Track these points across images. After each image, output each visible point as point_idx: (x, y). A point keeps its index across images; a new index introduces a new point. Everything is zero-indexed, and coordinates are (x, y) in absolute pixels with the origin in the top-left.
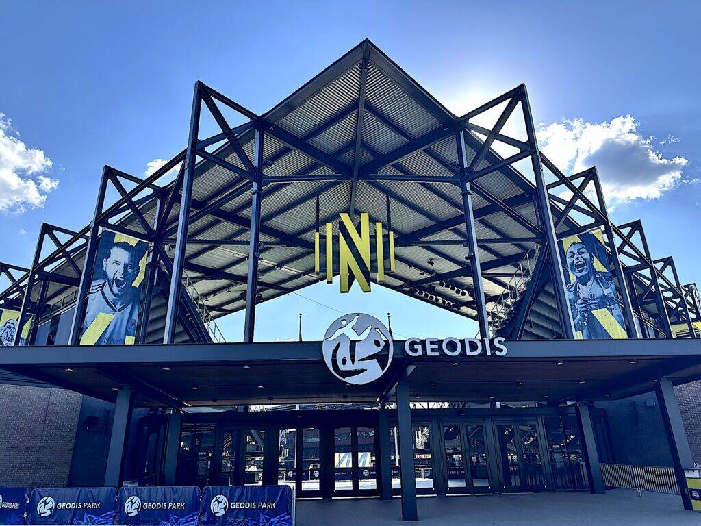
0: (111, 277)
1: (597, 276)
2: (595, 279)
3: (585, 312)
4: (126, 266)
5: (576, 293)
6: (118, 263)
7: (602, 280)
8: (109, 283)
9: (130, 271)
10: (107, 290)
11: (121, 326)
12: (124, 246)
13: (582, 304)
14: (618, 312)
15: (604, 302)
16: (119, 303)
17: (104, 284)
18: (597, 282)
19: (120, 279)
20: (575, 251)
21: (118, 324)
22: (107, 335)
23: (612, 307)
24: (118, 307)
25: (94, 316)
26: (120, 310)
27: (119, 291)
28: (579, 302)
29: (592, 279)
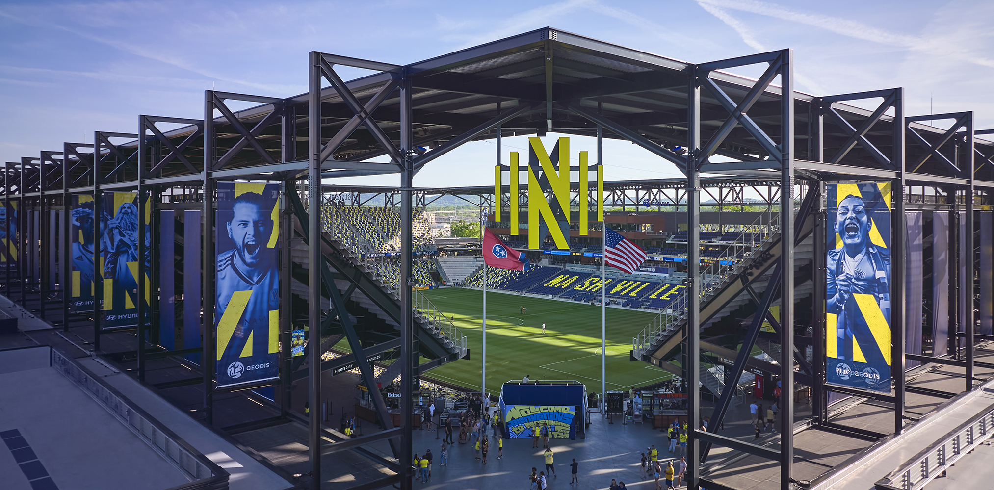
0: (239, 242)
1: (871, 250)
2: (868, 253)
3: (846, 292)
4: (256, 223)
5: (839, 264)
6: (245, 224)
7: (877, 257)
8: (238, 252)
9: (261, 229)
10: (238, 262)
11: (262, 301)
12: (249, 197)
13: (843, 280)
14: (886, 304)
15: (871, 286)
16: (256, 274)
17: (232, 256)
18: (869, 258)
19: (251, 243)
20: (851, 207)
21: (259, 300)
22: (248, 317)
23: (881, 296)
24: (255, 279)
25: (229, 297)
26: (257, 283)
27: (252, 258)
28: (842, 277)
29: (864, 251)
